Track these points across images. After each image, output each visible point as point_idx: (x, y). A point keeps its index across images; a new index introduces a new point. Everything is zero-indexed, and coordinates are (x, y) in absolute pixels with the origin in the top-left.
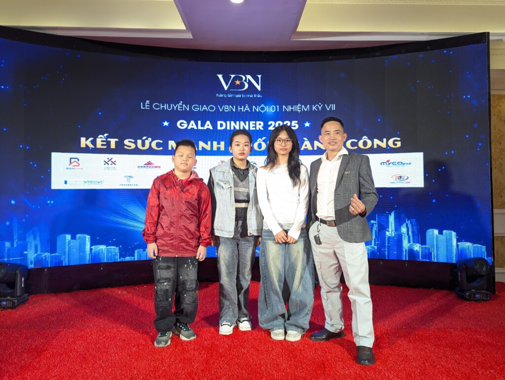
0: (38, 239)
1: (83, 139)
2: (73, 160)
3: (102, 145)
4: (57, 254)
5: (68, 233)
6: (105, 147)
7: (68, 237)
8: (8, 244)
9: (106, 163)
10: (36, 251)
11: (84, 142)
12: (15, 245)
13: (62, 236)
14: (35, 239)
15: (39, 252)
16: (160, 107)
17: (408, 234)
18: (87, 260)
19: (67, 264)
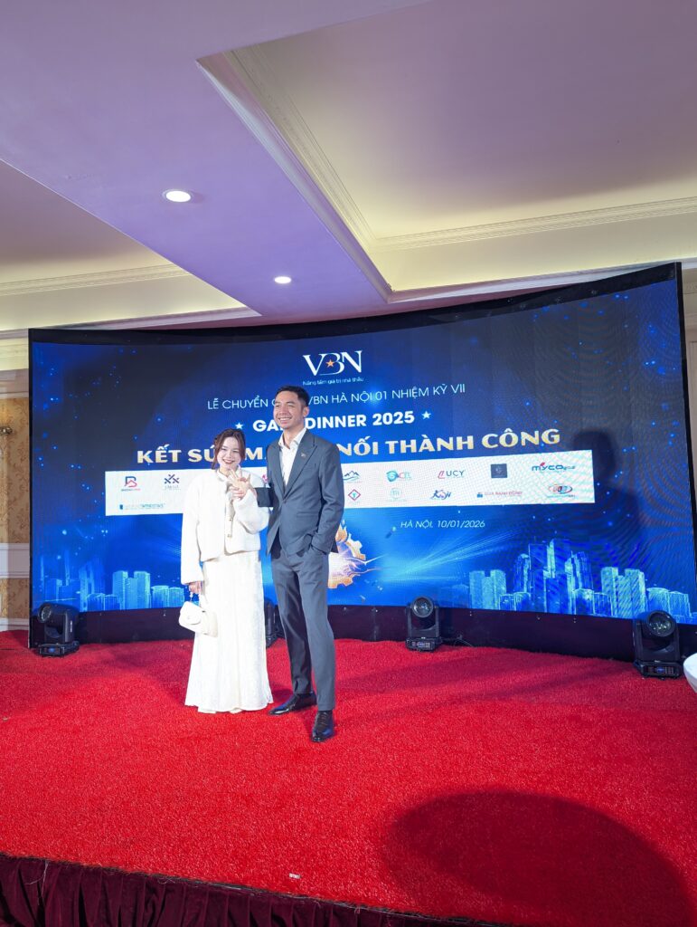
0: (92, 575)
1: (140, 453)
2: (129, 480)
3: (162, 459)
4: (113, 595)
5: (125, 570)
6: (165, 461)
7: (125, 574)
8: (59, 582)
9: (167, 481)
10: (90, 591)
11: (142, 457)
12: (67, 584)
13: (118, 573)
14: (88, 576)
15: (93, 593)
16: (231, 405)
17: (575, 574)
18: (147, 604)
19: (124, 608)
